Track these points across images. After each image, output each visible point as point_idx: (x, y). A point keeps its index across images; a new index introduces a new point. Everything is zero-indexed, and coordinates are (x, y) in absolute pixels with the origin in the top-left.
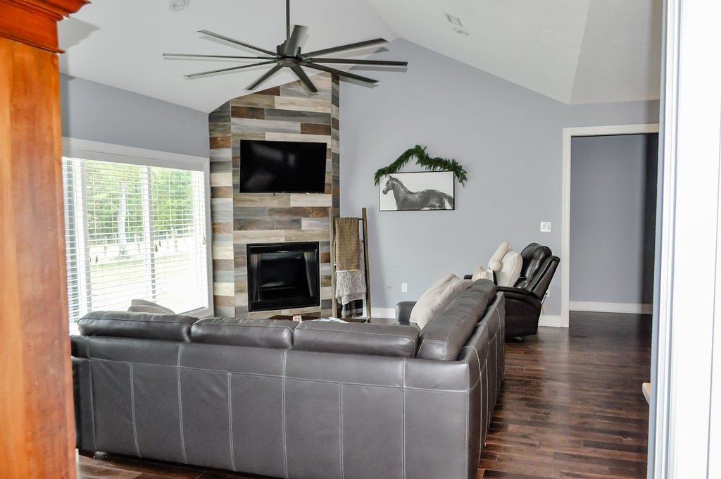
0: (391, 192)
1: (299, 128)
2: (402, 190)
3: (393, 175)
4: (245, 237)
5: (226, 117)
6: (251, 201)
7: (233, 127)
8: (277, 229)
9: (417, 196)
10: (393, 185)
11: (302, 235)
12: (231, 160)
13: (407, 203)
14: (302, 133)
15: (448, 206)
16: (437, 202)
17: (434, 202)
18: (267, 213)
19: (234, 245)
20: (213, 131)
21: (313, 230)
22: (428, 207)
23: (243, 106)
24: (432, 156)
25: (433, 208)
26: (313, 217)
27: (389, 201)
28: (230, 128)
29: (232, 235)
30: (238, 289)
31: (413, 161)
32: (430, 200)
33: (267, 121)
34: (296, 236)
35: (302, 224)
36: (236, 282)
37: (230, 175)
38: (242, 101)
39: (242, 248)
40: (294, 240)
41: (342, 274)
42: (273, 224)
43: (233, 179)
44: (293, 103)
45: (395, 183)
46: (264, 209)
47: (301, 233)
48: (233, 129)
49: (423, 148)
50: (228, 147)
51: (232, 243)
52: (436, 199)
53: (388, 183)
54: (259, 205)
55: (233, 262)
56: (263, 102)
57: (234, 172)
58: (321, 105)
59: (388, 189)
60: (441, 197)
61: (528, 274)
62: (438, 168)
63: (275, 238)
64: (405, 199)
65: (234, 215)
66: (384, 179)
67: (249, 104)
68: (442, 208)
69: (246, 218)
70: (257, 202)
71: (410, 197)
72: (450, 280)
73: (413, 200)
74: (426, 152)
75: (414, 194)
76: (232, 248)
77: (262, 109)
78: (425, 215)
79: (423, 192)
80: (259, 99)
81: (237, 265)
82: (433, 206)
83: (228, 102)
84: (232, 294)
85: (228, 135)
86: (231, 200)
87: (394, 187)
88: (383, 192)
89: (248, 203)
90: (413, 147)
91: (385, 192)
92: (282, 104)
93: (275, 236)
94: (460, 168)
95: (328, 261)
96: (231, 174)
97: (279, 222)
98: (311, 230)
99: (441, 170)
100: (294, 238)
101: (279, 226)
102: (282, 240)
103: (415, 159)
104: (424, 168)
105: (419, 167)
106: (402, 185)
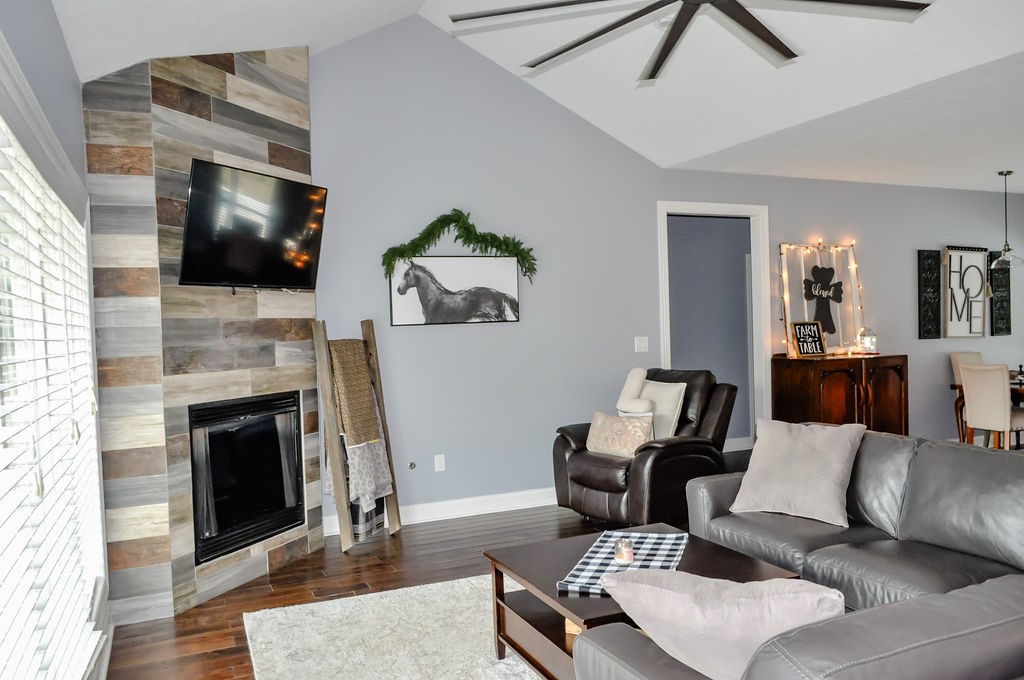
0: (413, 292)
1: (265, 153)
2: (433, 287)
3: (417, 261)
4: (184, 389)
5: (138, 99)
6: (194, 304)
7: (155, 126)
8: (240, 366)
9: (459, 298)
10: (417, 278)
11: (277, 377)
12: (154, 205)
13: (441, 311)
14: (271, 163)
15: (509, 314)
16: (492, 308)
17: (488, 308)
18: (221, 332)
19: (166, 410)
20: (95, 127)
21: (291, 368)
22: (478, 316)
23: (174, 80)
24: (481, 229)
25: (484, 318)
26: (292, 339)
27: (409, 308)
28: (149, 126)
29: (160, 386)
30: (176, 516)
31: (449, 237)
32: (481, 305)
33: (217, 126)
34: (269, 382)
35: (277, 354)
36: (171, 500)
37: (152, 241)
38: (172, 68)
39: (180, 416)
40: (267, 390)
41: (358, 452)
42: (233, 358)
43: (160, 251)
44: (255, 97)
45: (421, 274)
46: (215, 324)
47: (275, 374)
48: (157, 132)
49: (466, 214)
50: (143, 173)
51: (160, 405)
52: (491, 303)
53: (407, 274)
54: (206, 314)
55: (165, 454)
56: (206, 81)
57: (163, 236)
58: (297, 112)
59: (408, 286)
60: (498, 299)
62: (492, 251)
63: (235, 388)
64: (439, 304)
65: (165, 338)
66: (401, 266)
67: (184, 78)
68: (501, 318)
69: (187, 343)
70: (204, 306)
71: (447, 299)
73: (452, 305)
74: (470, 222)
75: (454, 294)
76: (160, 418)
77: (206, 97)
79: (469, 292)
80: (202, 73)
81: (173, 457)
82: (486, 315)
83: (144, 65)
84: (164, 530)
85: (144, 144)
86: (154, 301)
87: (418, 280)
88: (399, 290)
89: (190, 309)
90: (448, 211)
91: (402, 291)
92: (239, 94)
93: (236, 384)
94: (526, 252)
95: (314, 428)
96: (154, 239)
97: (242, 353)
98: (287, 367)
99: (499, 254)
100: (265, 386)
101: (241, 360)
102: (247, 392)
103: (452, 231)
104: (468, 250)
105: (460, 247)
106: (432, 277)
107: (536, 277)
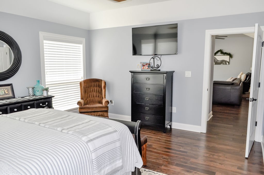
2: (216, 60)
15: (227, 63)
22: (222, 64)
24: (224, 52)
25: (224, 64)
31: (219, 53)
32: (223, 62)
60: (226, 61)
61: (247, 79)
62: (226, 55)
64: (217, 62)
71: (218, 61)
72: (232, 78)
74: (223, 51)
78: (222, 66)
90: (219, 50)
94: (231, 55)
103: (220, 53)
104: (222, 55)
105: (221, 54)
106: (216, 58)
107: (233, 58)
